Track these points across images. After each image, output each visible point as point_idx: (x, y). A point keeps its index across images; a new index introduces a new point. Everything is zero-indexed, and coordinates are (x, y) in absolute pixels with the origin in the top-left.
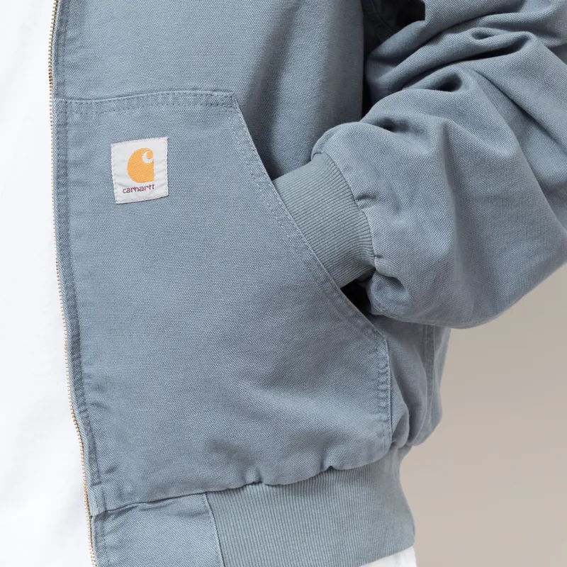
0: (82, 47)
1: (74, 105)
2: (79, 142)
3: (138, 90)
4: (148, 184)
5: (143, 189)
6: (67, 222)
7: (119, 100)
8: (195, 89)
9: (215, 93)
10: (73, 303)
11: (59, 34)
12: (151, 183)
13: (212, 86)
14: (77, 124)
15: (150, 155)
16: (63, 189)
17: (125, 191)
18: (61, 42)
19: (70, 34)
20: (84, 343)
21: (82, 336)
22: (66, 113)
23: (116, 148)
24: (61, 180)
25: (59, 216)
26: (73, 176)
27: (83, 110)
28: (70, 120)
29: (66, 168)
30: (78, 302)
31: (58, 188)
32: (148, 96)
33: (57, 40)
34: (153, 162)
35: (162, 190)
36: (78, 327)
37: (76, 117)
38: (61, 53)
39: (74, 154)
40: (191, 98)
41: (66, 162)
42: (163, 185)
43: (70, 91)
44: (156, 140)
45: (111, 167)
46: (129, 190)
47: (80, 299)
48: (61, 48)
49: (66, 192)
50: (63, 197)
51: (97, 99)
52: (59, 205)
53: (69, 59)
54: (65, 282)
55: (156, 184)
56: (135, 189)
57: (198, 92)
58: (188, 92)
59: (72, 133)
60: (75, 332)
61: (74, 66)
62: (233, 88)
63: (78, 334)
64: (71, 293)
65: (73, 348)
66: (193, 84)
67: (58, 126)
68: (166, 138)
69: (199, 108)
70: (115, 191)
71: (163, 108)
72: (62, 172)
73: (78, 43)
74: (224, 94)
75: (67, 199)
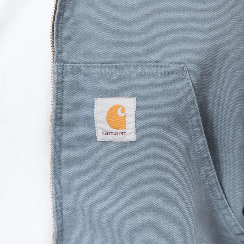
0: (74, 24)
1: (69, 68)
2: (71, 95)
3: (116, 60)
4: (121, 131)
5: (118, 134)
6: (60, 151)
7: (102, 66)
8: (157, 62)
9: (171, 65)
10: (60, 209)
11: (59, 15)
12: (124, 131)
13: (170, 59)
14: (70, 82)
15: (123, 110)
16: (58, 128)
17: (104, 133)
18: (60, 21)
19: (66, 15)
20: (66, 236)
21: (65, 231)
22: (63, 73)
23: (98, 102)
24: (58, 122)
25: (55, 147)
26: (66, 118)
27: (74, 71)
28: (65, 79)
29: (61, 113)
30: (64, 208)
31: (55, 128)
32: (123, 66)
33: (58, 20)
34: (125, 116)
35: (131, 136)
36: (62, 225)
37: (70, 76)
38: (60, 29)
39: (67, 103)
40: (154, 69)
41: (61, 109)
42: (132, 133)
43: (66, 57)
44: (128, 99)
45: (94, 114)
46: (107, 133)
47: (65, 205)
48: (60, 25)
49: (61, 130)
50: (58, 134)
51: (84, 63)
52: (55, 140)
53: (65, 33)
54: (56, 194)
55: (128, 132)
56: (112, 133)
57: (159, 64)
58: (152, 64)
59: (67, 87)
60: (60, 229)
61: (69, 38)
62: (185, 61)
63: (62, 230)
64: (59, 202)
65: (57, 240)
66: (156, 59)
67: (57, 83)
68: (135, 98)
69: (159, 76)
70: (97, 132)
71: (134, 76)
72: (59, 116)
73: (71, 21)
74: (178, 66)
75: (61, 135)
